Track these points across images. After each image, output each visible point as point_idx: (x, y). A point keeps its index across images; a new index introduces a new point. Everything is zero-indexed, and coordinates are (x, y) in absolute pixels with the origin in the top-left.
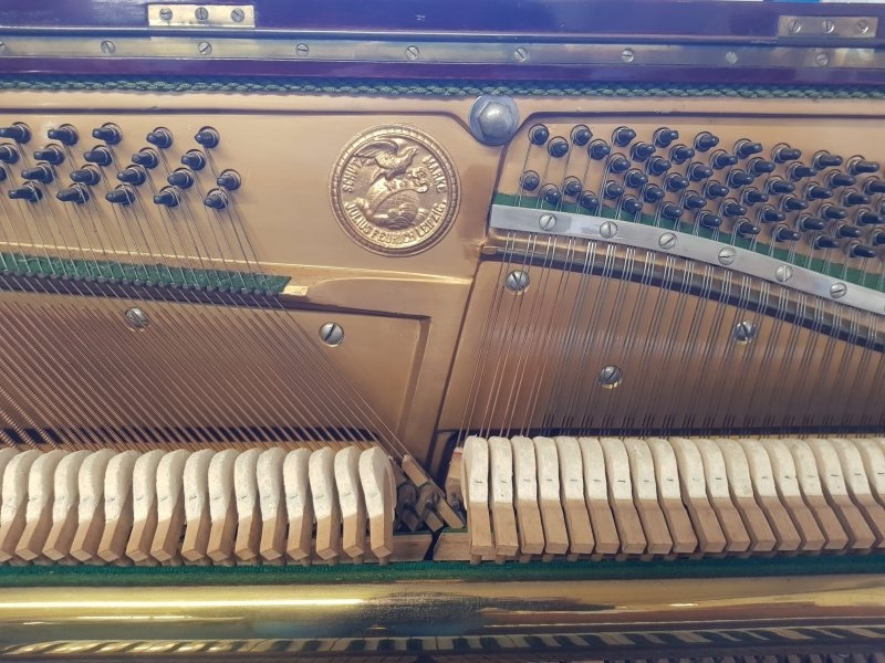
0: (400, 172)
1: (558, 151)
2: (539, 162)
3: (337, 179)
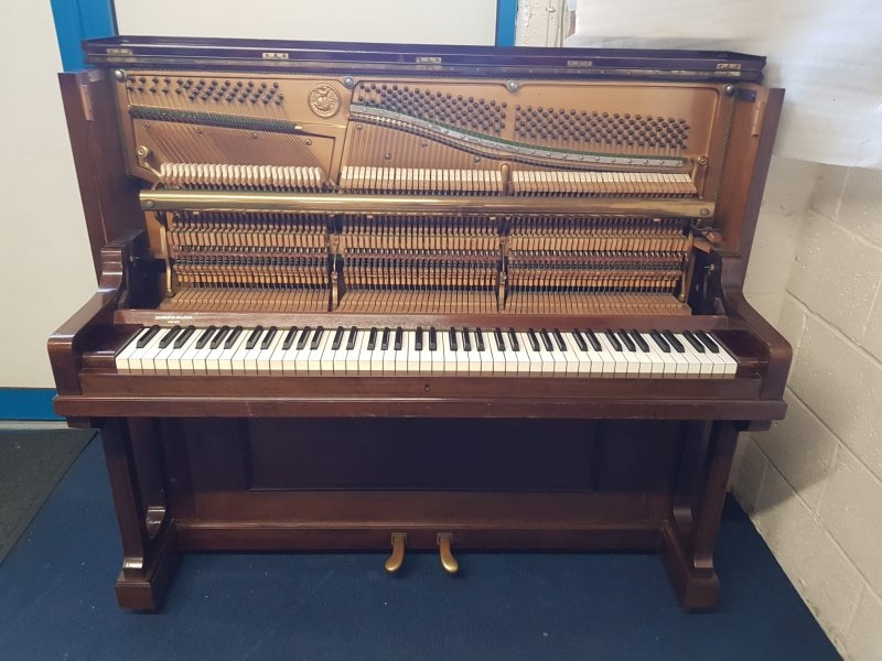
0: (326, 95)
1: (368, 91)
2: (363, 93)
3: (309, 97)
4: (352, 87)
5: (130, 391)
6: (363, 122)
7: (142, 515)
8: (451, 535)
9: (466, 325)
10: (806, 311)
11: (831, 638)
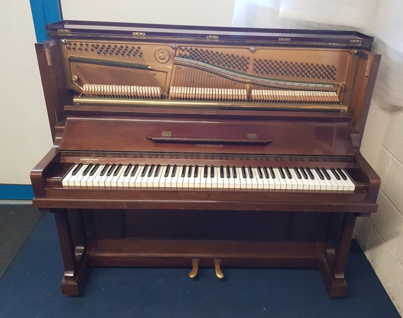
0: (163, 53)
1: (183, 51)
2: (181, 51)
3: (155, 53)
4: (176, 49)
5: (69, 196)
6: (181, 65)
7: (73, 250)
8: (220, 260)
9: (228, 164)
10: (391, 156)
11: (399, 311)
